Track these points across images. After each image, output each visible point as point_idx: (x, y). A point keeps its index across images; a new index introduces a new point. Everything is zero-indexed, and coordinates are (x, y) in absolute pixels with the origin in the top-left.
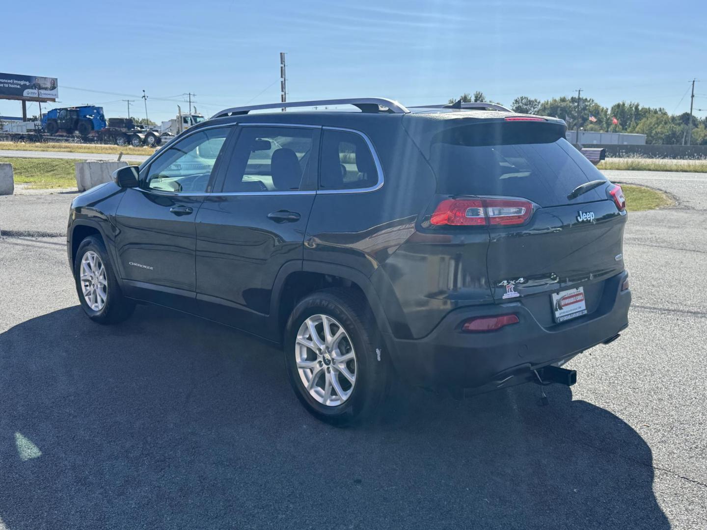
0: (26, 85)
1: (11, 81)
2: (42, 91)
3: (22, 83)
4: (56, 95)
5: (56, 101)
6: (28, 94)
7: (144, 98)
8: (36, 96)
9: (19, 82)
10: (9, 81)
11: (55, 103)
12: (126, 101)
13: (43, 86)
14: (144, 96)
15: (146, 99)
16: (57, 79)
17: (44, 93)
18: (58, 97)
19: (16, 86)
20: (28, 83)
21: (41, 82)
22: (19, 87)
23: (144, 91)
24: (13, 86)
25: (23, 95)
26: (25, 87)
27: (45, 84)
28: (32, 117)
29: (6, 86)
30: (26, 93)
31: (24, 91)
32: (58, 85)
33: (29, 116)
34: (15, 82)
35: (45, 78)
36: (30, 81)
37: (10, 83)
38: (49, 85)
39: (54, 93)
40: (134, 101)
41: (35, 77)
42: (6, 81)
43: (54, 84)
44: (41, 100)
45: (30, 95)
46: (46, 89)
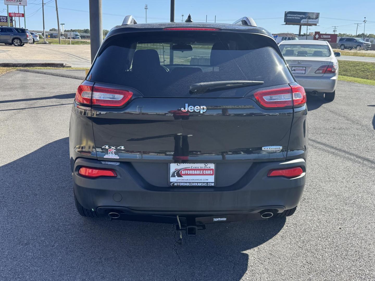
0: (303, 17)
1: (296, 15)
2: (309, 20)
3: (301, 16)
4: (318, 22)
5: (317, 25)
6: (303, 22)
7: (364, 22)
8: (306, 23)
9: (300, 16)
10: (295, 15)
11: (316, 26)
12: (356, 24)
13: (312, 17)
14: (365, 21)
15: (365, 22)
16: (319, 13)
17: (310, 21)
18: (318, 23)
19: (298, 18)
20: (304, 16)
21: (310, 15)
22: (299, 18)
23: (365, 18)
24: (296, 18)
25: (300, 22)
26: (302, 18)
27: (313, 16)
28: (303, 34)
29: (293, 18)
30: (302, 21)
31: (302, 20)
32: (320, 16)
33: (302, 33)
34: (298, 15)
35: (313, 13)
36: (305, 15)
37: (295, 16)
38: (314, 17)
39: (317, 21)
40: (361, 24)
41: (308, 13)
42: (293, 15)
43: (317, 16)
44: (308, 25)
45: (304, 23)
46: (313, 19)
